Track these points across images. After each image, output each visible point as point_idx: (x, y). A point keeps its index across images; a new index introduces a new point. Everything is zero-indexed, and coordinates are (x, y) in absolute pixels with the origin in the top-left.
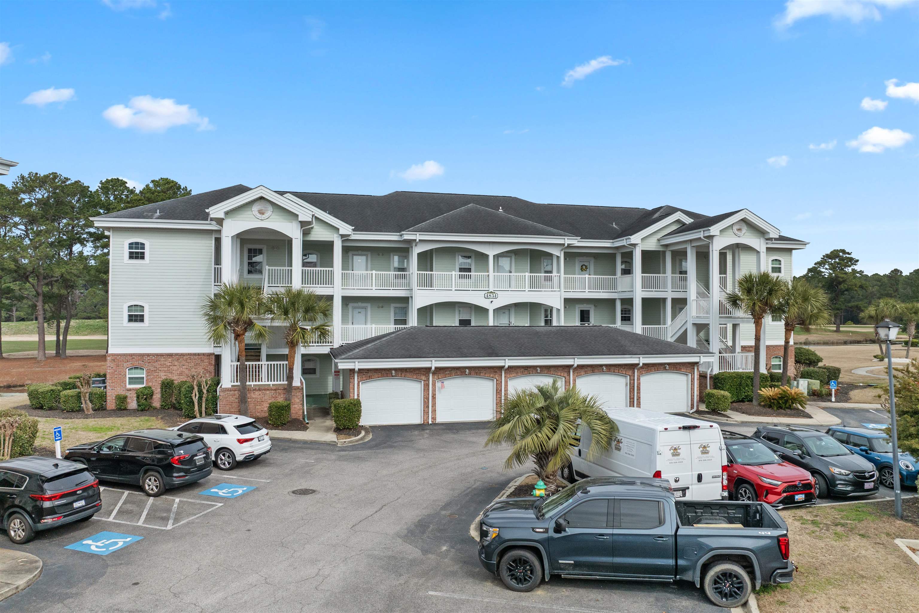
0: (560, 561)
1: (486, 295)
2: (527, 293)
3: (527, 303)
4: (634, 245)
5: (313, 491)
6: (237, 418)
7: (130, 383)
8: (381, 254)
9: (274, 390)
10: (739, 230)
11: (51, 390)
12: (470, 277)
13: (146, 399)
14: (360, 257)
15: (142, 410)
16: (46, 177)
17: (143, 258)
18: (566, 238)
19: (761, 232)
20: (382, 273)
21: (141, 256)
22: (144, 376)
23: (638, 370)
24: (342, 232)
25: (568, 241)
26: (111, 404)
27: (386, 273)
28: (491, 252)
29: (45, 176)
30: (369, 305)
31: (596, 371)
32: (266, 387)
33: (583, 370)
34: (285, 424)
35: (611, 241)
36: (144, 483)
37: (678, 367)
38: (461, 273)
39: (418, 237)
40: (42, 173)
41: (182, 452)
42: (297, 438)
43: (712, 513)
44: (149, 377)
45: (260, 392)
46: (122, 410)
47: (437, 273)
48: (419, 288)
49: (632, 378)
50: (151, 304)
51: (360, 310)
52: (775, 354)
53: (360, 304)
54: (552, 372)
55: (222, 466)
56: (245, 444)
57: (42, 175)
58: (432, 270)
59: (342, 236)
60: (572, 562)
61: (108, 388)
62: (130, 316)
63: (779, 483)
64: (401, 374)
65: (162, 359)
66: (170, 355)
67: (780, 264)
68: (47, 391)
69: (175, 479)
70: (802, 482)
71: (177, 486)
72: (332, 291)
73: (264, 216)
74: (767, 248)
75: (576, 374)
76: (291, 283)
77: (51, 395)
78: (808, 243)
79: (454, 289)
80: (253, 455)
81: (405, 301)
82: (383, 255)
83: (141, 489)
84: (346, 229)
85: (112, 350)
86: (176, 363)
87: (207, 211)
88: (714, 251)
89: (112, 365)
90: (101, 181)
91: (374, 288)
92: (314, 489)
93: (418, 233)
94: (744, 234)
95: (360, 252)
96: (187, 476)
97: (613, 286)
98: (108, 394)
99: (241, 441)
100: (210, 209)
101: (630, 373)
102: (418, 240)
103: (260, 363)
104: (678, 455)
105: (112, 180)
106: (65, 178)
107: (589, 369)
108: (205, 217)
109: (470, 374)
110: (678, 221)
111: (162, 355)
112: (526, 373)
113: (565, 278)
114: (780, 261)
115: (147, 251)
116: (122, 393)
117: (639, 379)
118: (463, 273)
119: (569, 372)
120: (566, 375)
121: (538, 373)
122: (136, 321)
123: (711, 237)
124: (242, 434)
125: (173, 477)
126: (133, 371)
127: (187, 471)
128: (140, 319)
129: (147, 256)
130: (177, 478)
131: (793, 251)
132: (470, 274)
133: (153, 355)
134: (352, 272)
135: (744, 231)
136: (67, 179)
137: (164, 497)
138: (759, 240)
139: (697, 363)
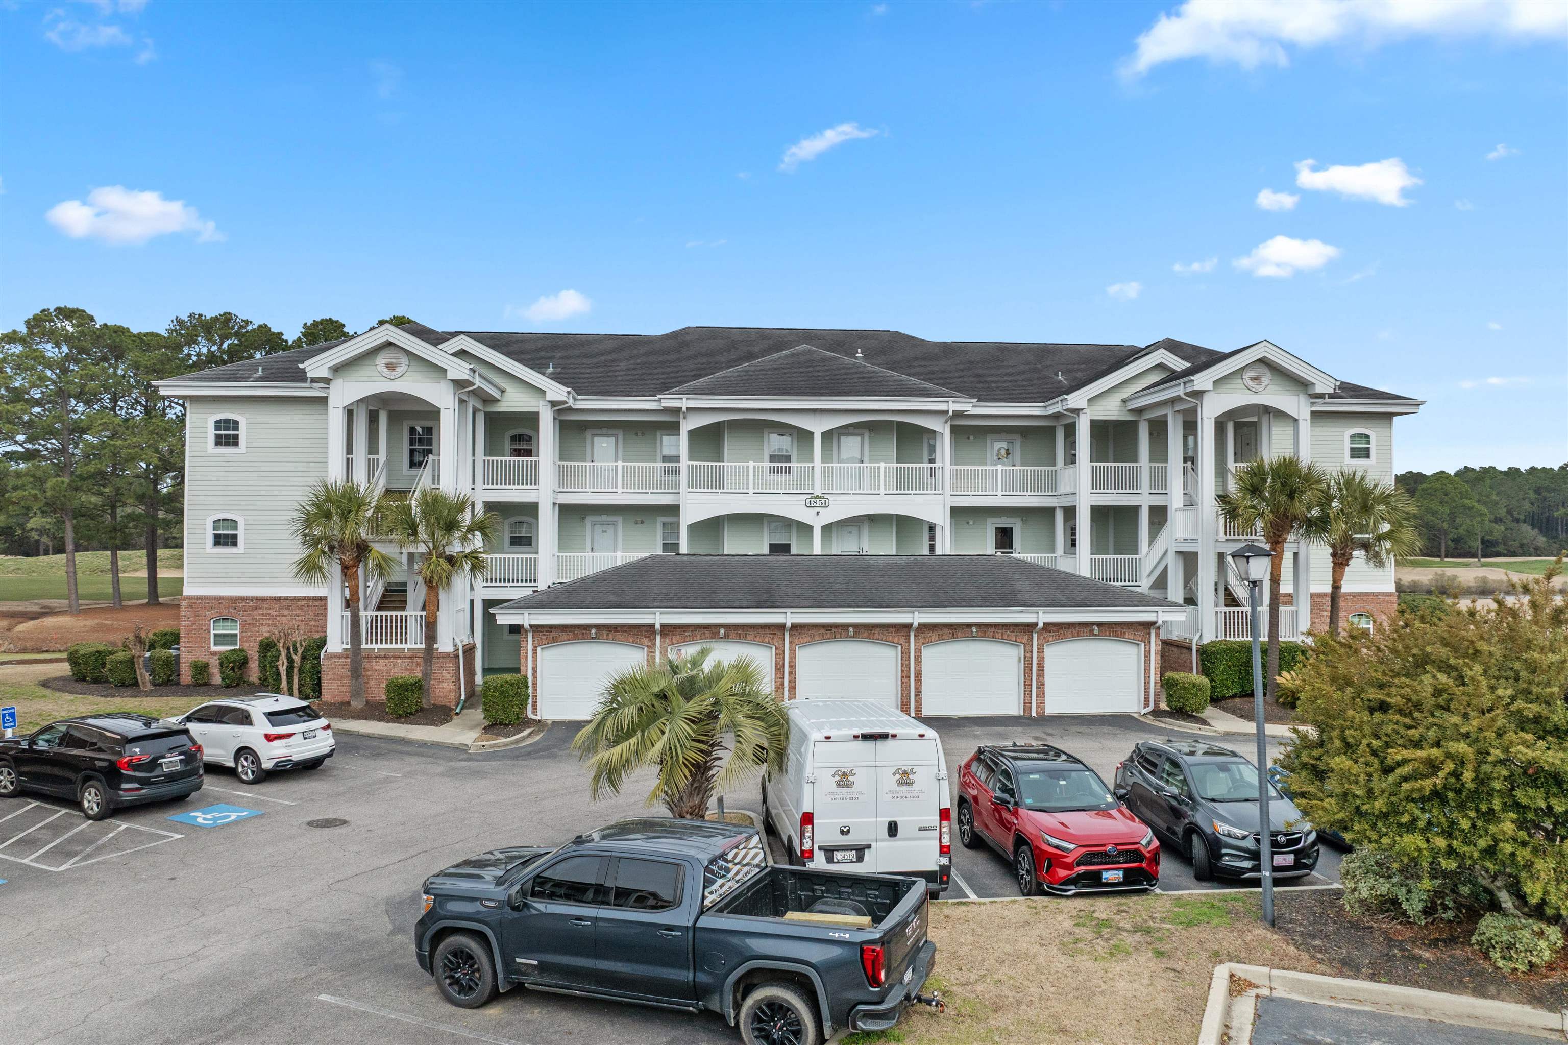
0: (518, 960)
1: (808, 501)
2: (882, 498)
3: (892, 515)
4: (1077, 411)
5: (344, 822)
6: (277, 700)
7: (215, 644)
8: (640, 433)
9: (409, 658)
10: (1256, 379)
11: (97, 652)
12: (788, 471)
13: (233, 669)
14: (606, 438)
15: (227, 686)
16: (215, 319)
17: (236, 444)
18: (950, 400)
19: (1301, 384)
20: (640, 464)
21: (233, 441)
22: (237, 632)
23: (1040, 633)
24: (551, 396)
25: (952, 406)
26: (186, 675)
27: (648, 464)
28: (818, 427)
29: (211, 318)
30: (619, 519)
31: (959, 635)
32: (397, 653)
33: (935, 633)
34: (411, 714)
35: (1042, 404)
36: (82, 798)
37: (1118, 629)
38: (772, 465)
39: (684, 402)
40: (209, 313)
41: (137, 750)
42: (413, 737)
43: (839, 893)
44: (244, 634)
45: (387, 661)
46: (200, 685)
47: (730, 464)
48: (690, 490)
49: (1028, 648)
50: (249, 518)
51: (605, 528)
52: (1356, 610)
53: (604, 518)
54: (876, 636)
55: (244, 777)
56: (276, 743)
57: (208, 318)
58: (720, 458)
59: (553, 404)
60: (536, 963)
61: (183, 649)
62: (217, 536)
63: (1072, 846)
64: (608, 635)
65: (265, 606)
66: (277, 599)
67: (1368, 442)
68: (91, 653)
69: (122, 792)
70: (1119, 848)
71: (125, 805)
72: (536, 495)
73: (395, 373)
74: (1313, 413)
75: (922, 640)
76: (439, 484)
77: (97, 659)
78: (1423, 403)
79: (751, 491)
80: (291, 760)
81: (674, 510)
82: (643, 434)
83: (77, 805)
84: (558, 392)
85: (188, 591)
86: (286, 612)
87: (301, 366)
88: (1204, 419)
89: (189, 614)
90: (306, 324)
91: (620, 490)
92: (346, 818)
93: (685, 397)
94: (1266, 386)
95: (605, 431)
96: (141, 789)
97: (1052, 483)
98: (182, 660)
99: (269, 738)
100: (307, 363)
101: (1025, 639)
102: (684, 409)
103: (404, 613)
104: (850, 785)
105: (322, 322)
106: (243, 321)
107: (946, 631)
108: (301, 376)
109: (727, 636)
110: (1160, 366)
111: (263, 599)
112: (829, 636)
113: (952, 471)
114: (1368, 436)
115: (242, 433)
116: (204, 659)
117: (1041, 651)
118: (776, 465)
119: (909, 636)
120: (902, 641)
121: (851, 637)
122: (226, 544)
123: (1198, 394)
124: (273, 726)
125: (121, 789)
126: (221, 624)
127: (144, 782)
128: (232, 541)
129: (242, 440)
130: (128, 791)
131: (1395, 418)
132: (787, 465)
133: (252, 599)
134: (592, 464)
135: (1265, 382)
136: (247, 322)
137: (109, 821)
138: (1295, 398)
139: (1152, 624)
